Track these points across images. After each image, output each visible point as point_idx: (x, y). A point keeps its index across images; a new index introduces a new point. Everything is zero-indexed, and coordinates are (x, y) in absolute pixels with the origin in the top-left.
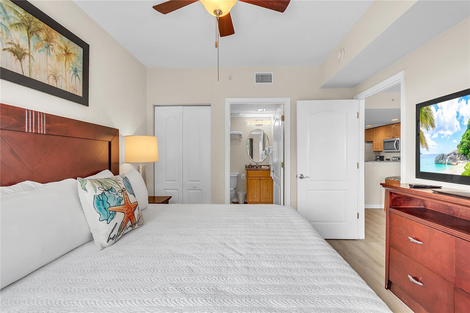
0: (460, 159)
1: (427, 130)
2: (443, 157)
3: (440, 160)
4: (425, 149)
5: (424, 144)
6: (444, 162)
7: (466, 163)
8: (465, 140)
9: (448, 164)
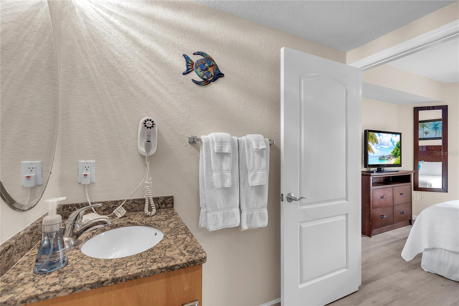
0: (393, 158)
1: (373, 144)
2: (384, 157)
3: (382, 158)
4: (372, 153)
5: (371, 151)
6: (384, 159)
7: (396, 159)
8: (395, 150)
9: (386, 160)
